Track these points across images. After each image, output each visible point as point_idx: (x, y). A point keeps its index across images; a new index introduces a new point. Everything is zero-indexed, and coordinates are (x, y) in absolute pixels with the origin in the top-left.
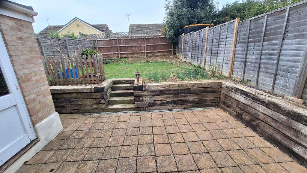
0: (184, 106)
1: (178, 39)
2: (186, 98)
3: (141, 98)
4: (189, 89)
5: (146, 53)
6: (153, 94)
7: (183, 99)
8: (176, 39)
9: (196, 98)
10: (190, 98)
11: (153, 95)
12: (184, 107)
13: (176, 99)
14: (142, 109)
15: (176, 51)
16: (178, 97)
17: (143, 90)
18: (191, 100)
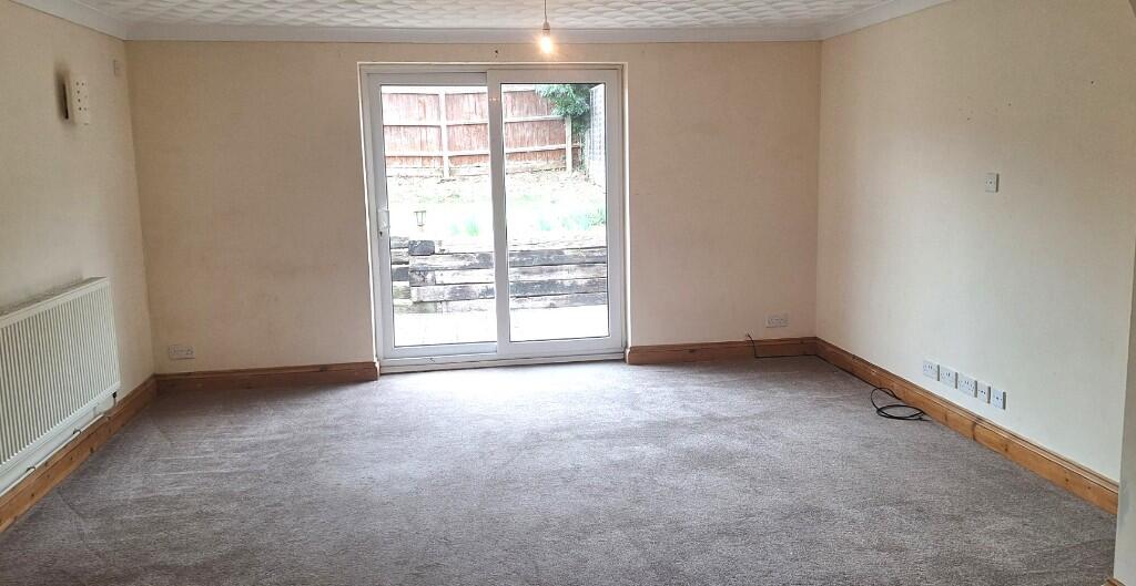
0: (549, 300)
1: (588, 101)
2: (553, 277)
3: (429, 276)
4: (560, 252)
5: (446, 160)
6: (462, 263)
7: (545, 278)
8: (579, 100)
9: (579, 276)
10: (563, 275)
11: (463, 268)
12: (548, 303)
13: (524, 278)
14: (431, 306)
15: (586, 151)
16: (530, 273)
17: (434, 253)
18: (567, 283)
